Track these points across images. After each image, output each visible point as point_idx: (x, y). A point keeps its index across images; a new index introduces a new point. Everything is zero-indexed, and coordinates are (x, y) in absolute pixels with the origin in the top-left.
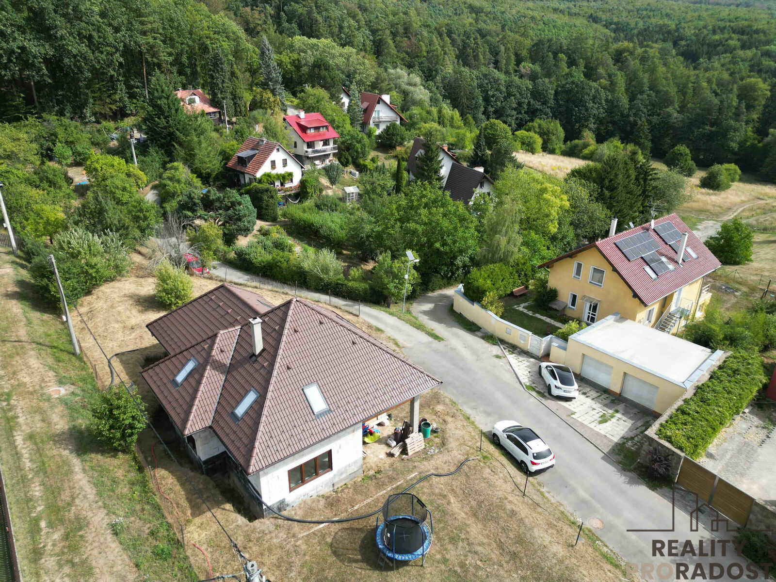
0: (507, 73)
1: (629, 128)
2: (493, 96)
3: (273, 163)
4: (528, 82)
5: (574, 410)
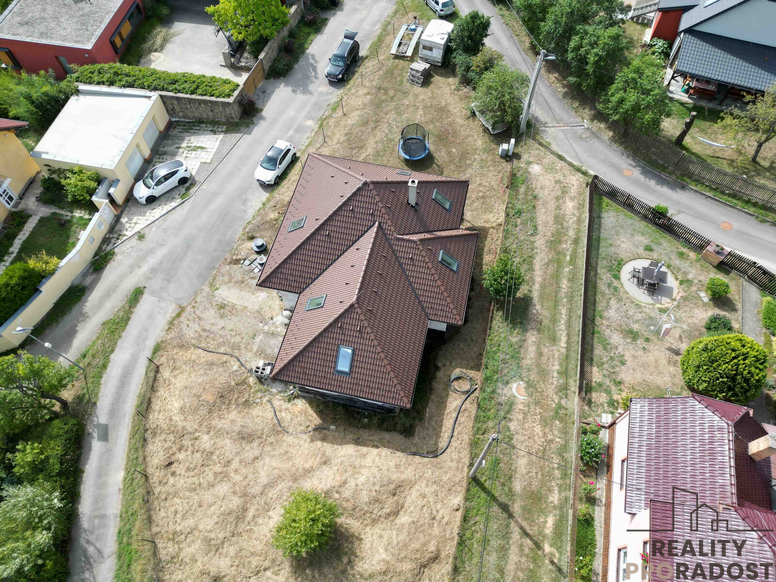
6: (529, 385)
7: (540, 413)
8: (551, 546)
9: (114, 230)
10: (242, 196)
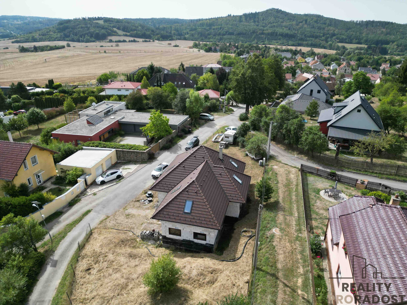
6: (281, 229)
7: (288, 239)
8: (302, 291)
9: (83, 193)
10: (144, 182)
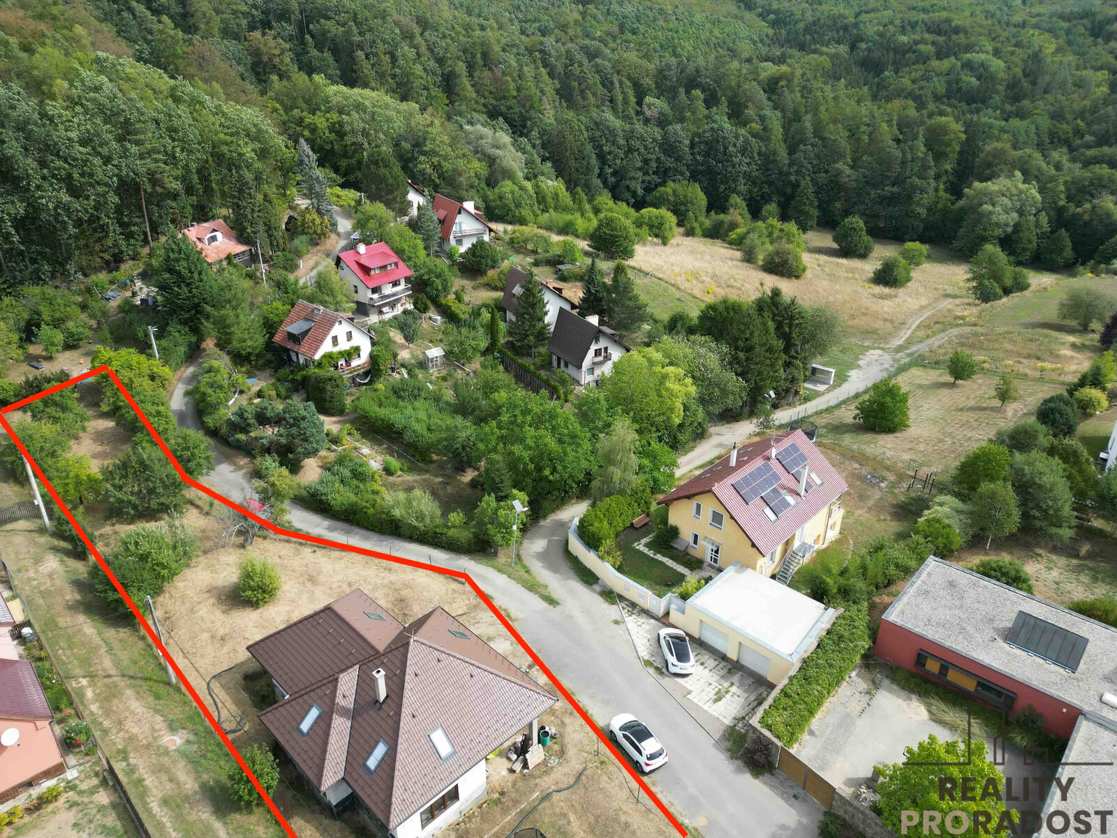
0: (626, 118)
1: (789, 190)
2: (610, 153)
3: (335, 339)
4: (657, 129)
5: (690, 688)
